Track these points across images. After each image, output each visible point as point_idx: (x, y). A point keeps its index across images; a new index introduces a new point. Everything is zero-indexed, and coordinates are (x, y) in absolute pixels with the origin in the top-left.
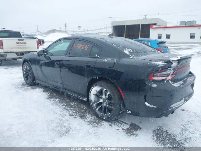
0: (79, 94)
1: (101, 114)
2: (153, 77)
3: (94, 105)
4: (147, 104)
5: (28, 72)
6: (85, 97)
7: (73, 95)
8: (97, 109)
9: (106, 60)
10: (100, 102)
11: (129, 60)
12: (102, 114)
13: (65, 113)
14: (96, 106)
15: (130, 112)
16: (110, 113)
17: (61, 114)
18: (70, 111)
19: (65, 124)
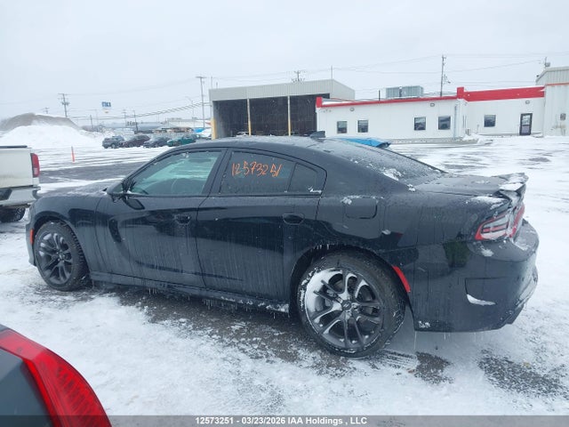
0: (261, 297)
1: (340, 342)
2: (482, 233)
3: (317, 320)
4: (471, 299)
5: (54, 252)
6: (281, 302)
7: (241, 302)
8: (327, 331)
9: (348, 200)
10: (333, 309)
11: (410, 195)
12: (342, 340)
13: (235, 354)
14: (320, 322)
15: (427, 324)
16: (367, 337)
17: (224, 359)
18: (242, 346)
19: (257, 382)
